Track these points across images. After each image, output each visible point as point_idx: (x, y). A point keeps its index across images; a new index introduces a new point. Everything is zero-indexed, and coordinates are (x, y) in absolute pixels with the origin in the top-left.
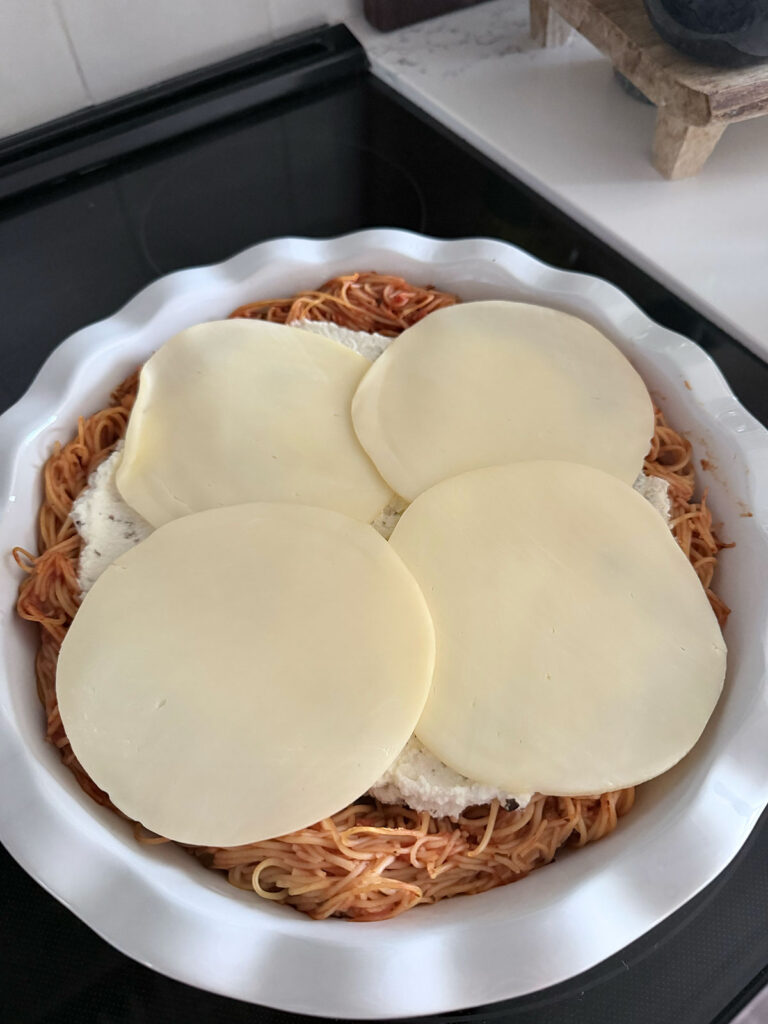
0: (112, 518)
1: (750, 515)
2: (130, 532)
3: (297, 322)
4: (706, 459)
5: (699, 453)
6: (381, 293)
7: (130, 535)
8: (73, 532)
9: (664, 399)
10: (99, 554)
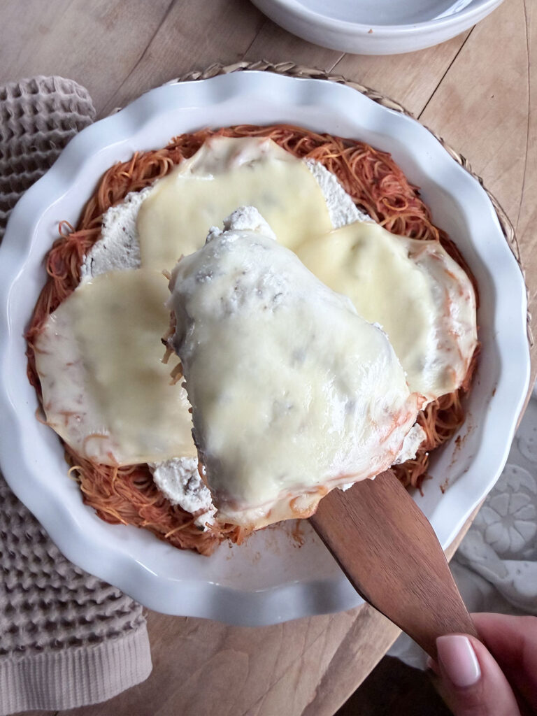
0: (124, 229)
1: (443, 492)
2: (129, 244)
3: (313, 161)
4: (462, 438)
5: (462, 432)
6: (382, 176)
7: (128, 246)
8: (100, 225)
9: (479, 383)
10: (105, 248)
